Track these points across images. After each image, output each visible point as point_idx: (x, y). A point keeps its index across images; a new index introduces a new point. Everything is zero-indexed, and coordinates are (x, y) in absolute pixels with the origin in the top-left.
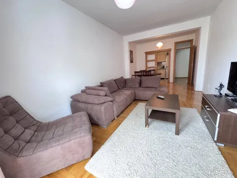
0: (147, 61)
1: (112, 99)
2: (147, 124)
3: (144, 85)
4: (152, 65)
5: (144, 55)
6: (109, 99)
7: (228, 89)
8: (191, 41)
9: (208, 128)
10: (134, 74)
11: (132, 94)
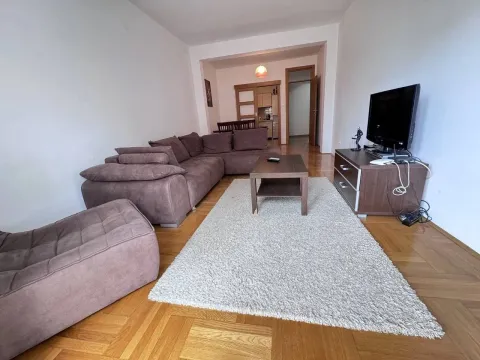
0: (239, 104)
1: (183, 170)
2: (255, 207)
3: (240, 145)
4: (248, 111)
5: (234, 92)
6: (178, 169)
7: (369, 137)
8: (311, 68)
9: (345, 199)
10: (217, 129)
11: (219, 162)
